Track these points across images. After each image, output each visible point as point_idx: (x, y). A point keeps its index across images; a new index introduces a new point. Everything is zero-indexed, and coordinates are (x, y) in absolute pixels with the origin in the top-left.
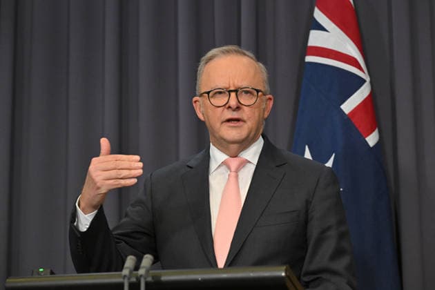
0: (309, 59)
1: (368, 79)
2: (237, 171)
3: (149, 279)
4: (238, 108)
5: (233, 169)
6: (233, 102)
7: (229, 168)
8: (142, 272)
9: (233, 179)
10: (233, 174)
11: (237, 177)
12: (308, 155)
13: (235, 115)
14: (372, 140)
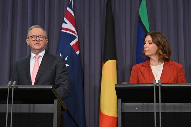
0: (62, 31)
1: (77, 37)
2: (38, 59)
3: (15, 88)
4: (39, 41)
5: (37, 58)
6: (38, 39)
7: (36, 58)
8: (13, 86)
9: (37, 61)
10: (37, 59)
11: (38, 60)
12: (61, 55)
13: (38, 42)
14: (78, 53)
